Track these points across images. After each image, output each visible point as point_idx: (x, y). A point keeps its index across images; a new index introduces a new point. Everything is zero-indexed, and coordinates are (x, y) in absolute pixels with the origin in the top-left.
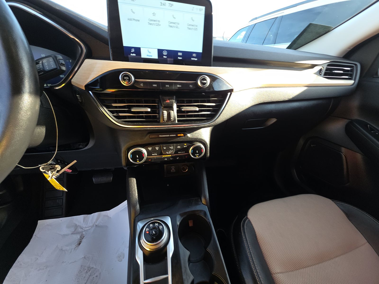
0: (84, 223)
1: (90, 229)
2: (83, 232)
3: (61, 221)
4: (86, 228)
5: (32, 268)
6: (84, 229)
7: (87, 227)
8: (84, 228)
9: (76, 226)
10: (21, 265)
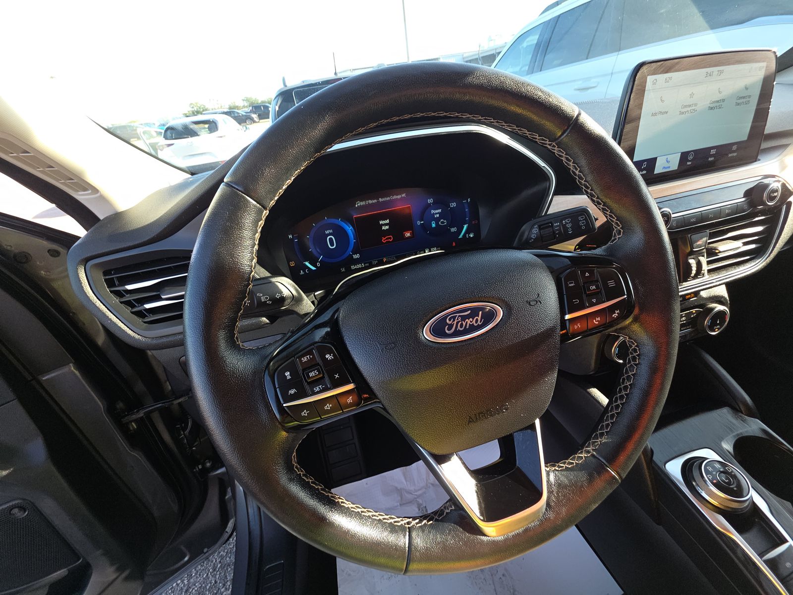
0: (408, 482)
1: (425, 493)
2: (418, 500)
3: (367, 484)
4: (416, 491)
5: (374, 577)
6: (416, 494)
7: (419, 490)
8: (414, 492)
9: (399, 491)
10: (349, 575)
